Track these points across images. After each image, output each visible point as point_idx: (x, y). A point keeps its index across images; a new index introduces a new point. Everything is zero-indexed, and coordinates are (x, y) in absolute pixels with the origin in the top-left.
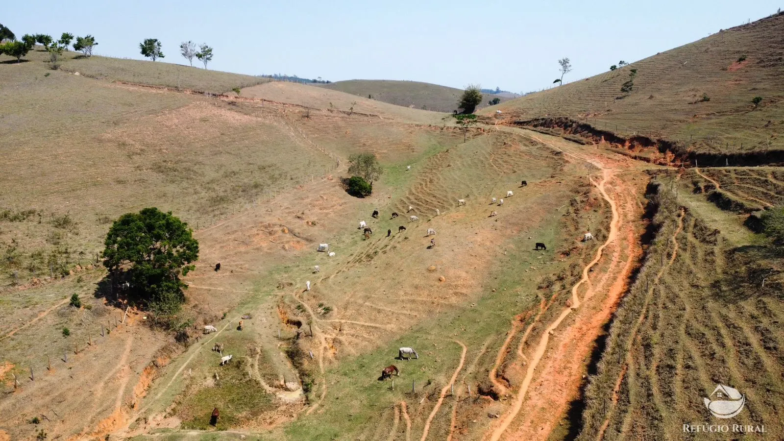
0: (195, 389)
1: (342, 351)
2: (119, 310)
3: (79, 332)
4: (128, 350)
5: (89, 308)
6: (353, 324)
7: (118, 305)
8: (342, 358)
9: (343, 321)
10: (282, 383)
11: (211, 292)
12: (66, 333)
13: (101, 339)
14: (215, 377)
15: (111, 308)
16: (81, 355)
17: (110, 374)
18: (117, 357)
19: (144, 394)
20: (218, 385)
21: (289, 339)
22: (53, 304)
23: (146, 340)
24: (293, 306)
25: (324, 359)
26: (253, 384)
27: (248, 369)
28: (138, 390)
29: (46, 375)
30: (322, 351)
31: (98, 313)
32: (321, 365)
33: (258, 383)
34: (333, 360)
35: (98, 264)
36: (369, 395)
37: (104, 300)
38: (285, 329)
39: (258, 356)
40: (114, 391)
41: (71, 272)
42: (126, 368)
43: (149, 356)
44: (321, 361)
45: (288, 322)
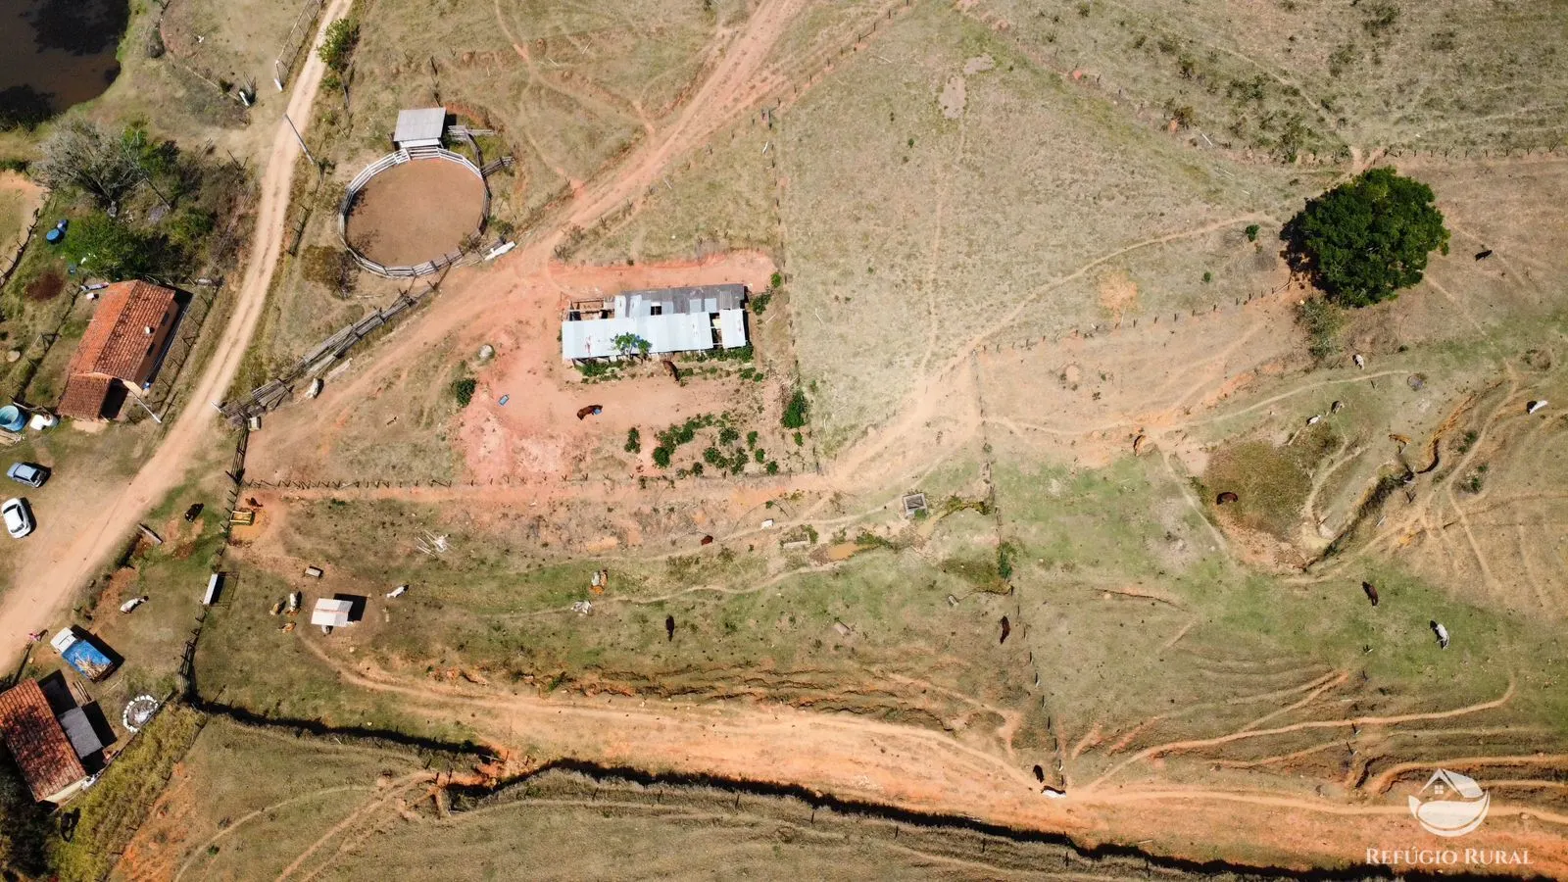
0: (1259, 436)
1: (1409, 552)
2: (1287, 271)
3: (1221, 282)
4: (1244, 340)
5: (1259, 249)
6: (1466, 535)
7: (1292, 264)
8: (1398, 559)
9: (1464, 520)
10: (1322, 519)
11: (1430, 296)
12: (1207, 277)
13: (1231, 306)
14: (1291, 436)
15: (1282, 262)
16: (1196, 318)
17: (1201, 362)
18: (1225, 344)
19: (1212, 403)
20: (1282, 449)
21: (1407, 466)
22: (1234, 215)
23: (1275, 335)
24: (1471, 426)
25: (1385, 540)
26: (1303, 484)
27: (1324, 462)
28: (1210, 397)
29: (1149, 327)
30: (1394, 530)
31: (1262, 261)
32: (1372, 543)
33: (1309, 490)
34: (1390, 552)
35: (1340, 159)
36: (1346, 631)
37: (1284, 246)
38: (1424, 446)
39: (1350, 457)
40: (1187, 385)
41: (1298, 161)
42: (1222, 363)
43: (1256, 361)
44: (1379, 538)
45: (1436, 442)
